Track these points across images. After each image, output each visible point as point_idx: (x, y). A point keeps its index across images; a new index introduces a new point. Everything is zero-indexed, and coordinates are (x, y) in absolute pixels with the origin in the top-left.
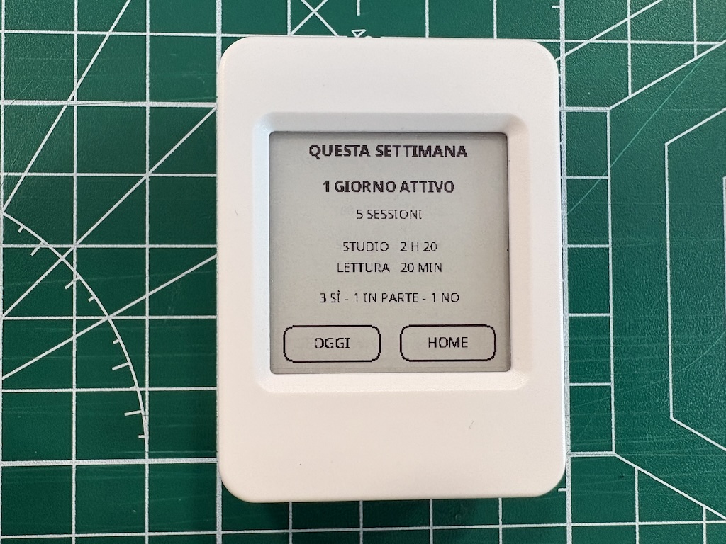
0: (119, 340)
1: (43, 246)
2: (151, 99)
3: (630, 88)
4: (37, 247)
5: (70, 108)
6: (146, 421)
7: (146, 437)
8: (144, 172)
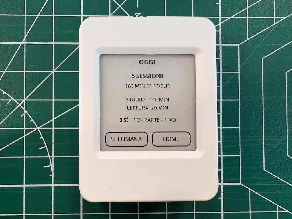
0: (42, 137)
1: (12, 100)
2: (55, 42)
3: (248, 36)
4: (10, 100)
5: (23, 45)
6: (52, 170)
7: (53, 176)
8: (52, 70)
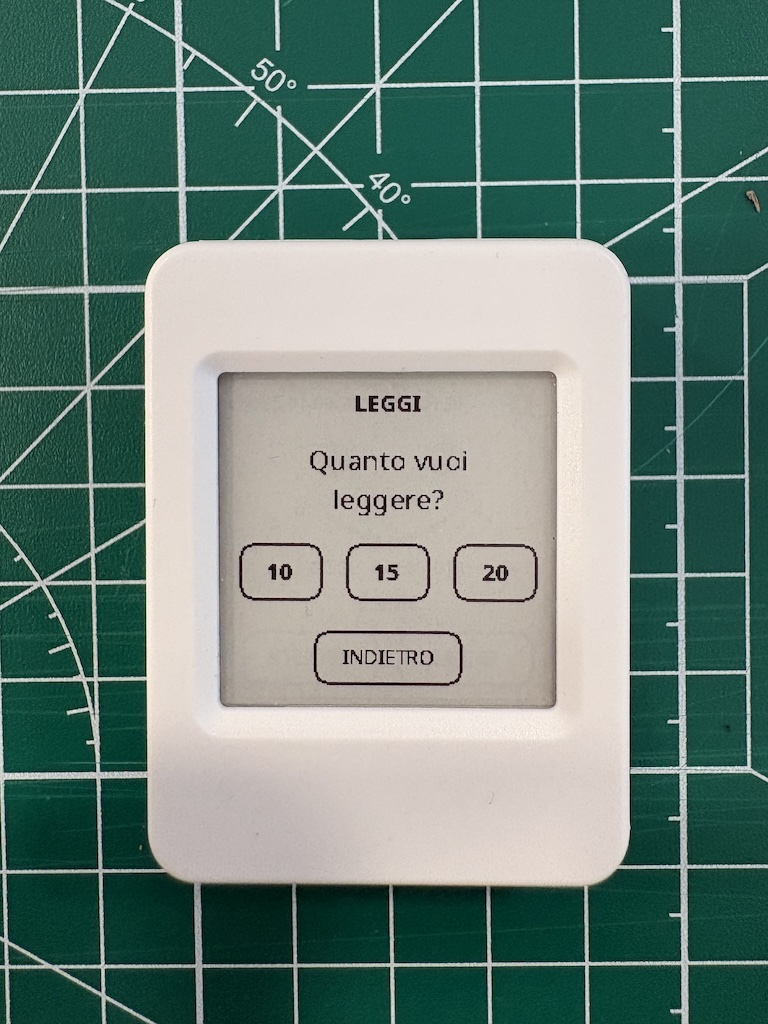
0: (57, 613)
2: (91, 283)
6: (95, 722)
7: (96, 742)
8: (84, 384)
